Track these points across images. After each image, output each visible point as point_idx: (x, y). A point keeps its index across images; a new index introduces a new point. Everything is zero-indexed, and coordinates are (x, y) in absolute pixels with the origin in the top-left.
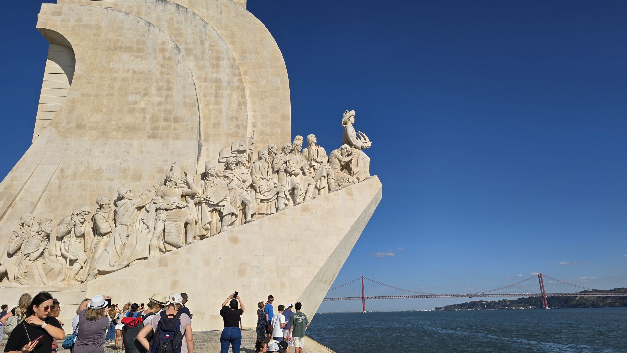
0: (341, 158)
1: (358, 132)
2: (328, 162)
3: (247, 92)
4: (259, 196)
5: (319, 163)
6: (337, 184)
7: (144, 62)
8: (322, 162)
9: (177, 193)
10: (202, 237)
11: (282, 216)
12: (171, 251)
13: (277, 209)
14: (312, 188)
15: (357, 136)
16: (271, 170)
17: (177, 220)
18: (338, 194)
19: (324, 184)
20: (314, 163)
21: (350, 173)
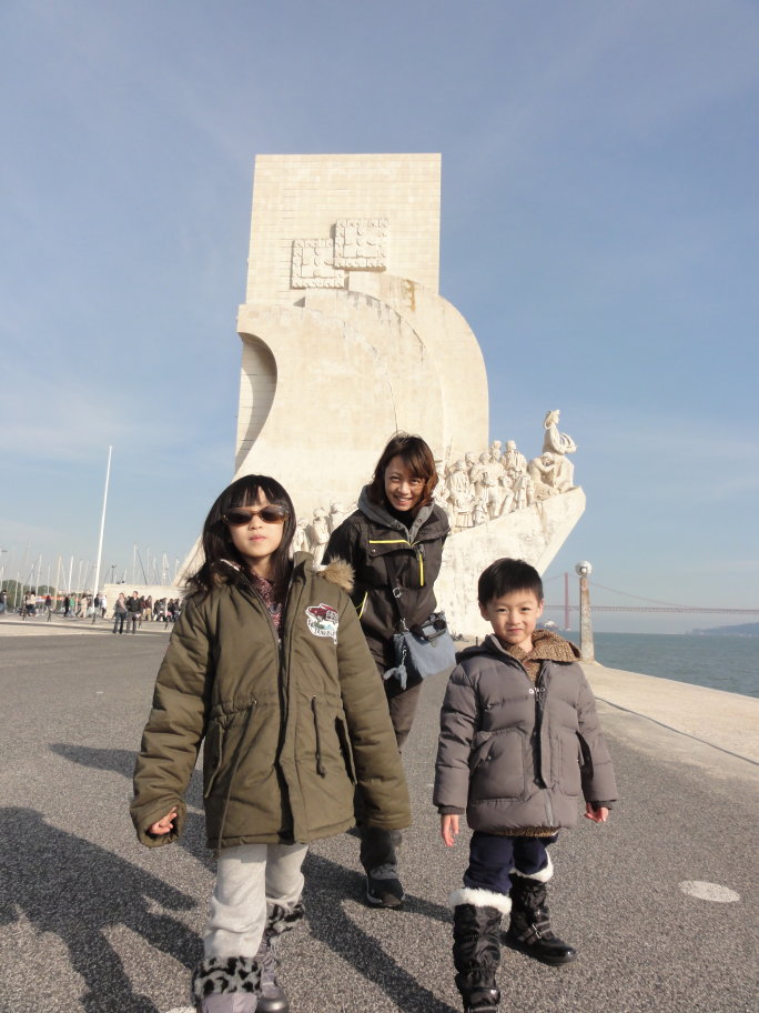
0: (543, 467)
1: (563, 435)
2: (528, 470)
4: (458, 510)
5: (518, 472)
6: (537, 496)
8: (521, 471)
11: (480, 530)
13: (474, 522)
14: (510, 501)
15: (562, 439)
16: (468, 482)
18: (538, 507)
19: (523, 496)
20: (512, 472)
21: (551, 484)
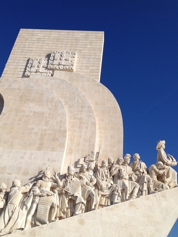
0: (157, 170)
1: (168, 155)
2: (148, 173)
3: (97, 126)
4: (101, 192)
5: (142, 173)
6: (155, 189)
7: (40, 107)
8: (144, 172)
9: (48, 185)
10: (61, 218)
11: (116, 208)
12: (39, 225)
13: (112, 203)
14: (137, 190)
15: (167, 157)
16: (109, 175)
17: (46, 204)
18: (156, 196)
19: (145, 188)
20: (137, 172)
21: (163, 182)
